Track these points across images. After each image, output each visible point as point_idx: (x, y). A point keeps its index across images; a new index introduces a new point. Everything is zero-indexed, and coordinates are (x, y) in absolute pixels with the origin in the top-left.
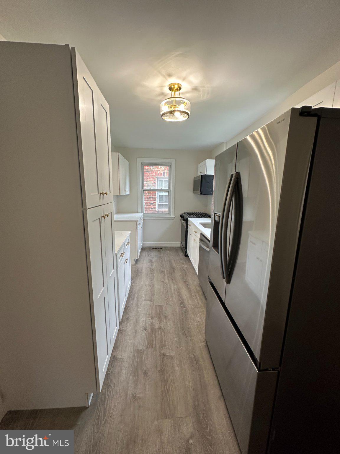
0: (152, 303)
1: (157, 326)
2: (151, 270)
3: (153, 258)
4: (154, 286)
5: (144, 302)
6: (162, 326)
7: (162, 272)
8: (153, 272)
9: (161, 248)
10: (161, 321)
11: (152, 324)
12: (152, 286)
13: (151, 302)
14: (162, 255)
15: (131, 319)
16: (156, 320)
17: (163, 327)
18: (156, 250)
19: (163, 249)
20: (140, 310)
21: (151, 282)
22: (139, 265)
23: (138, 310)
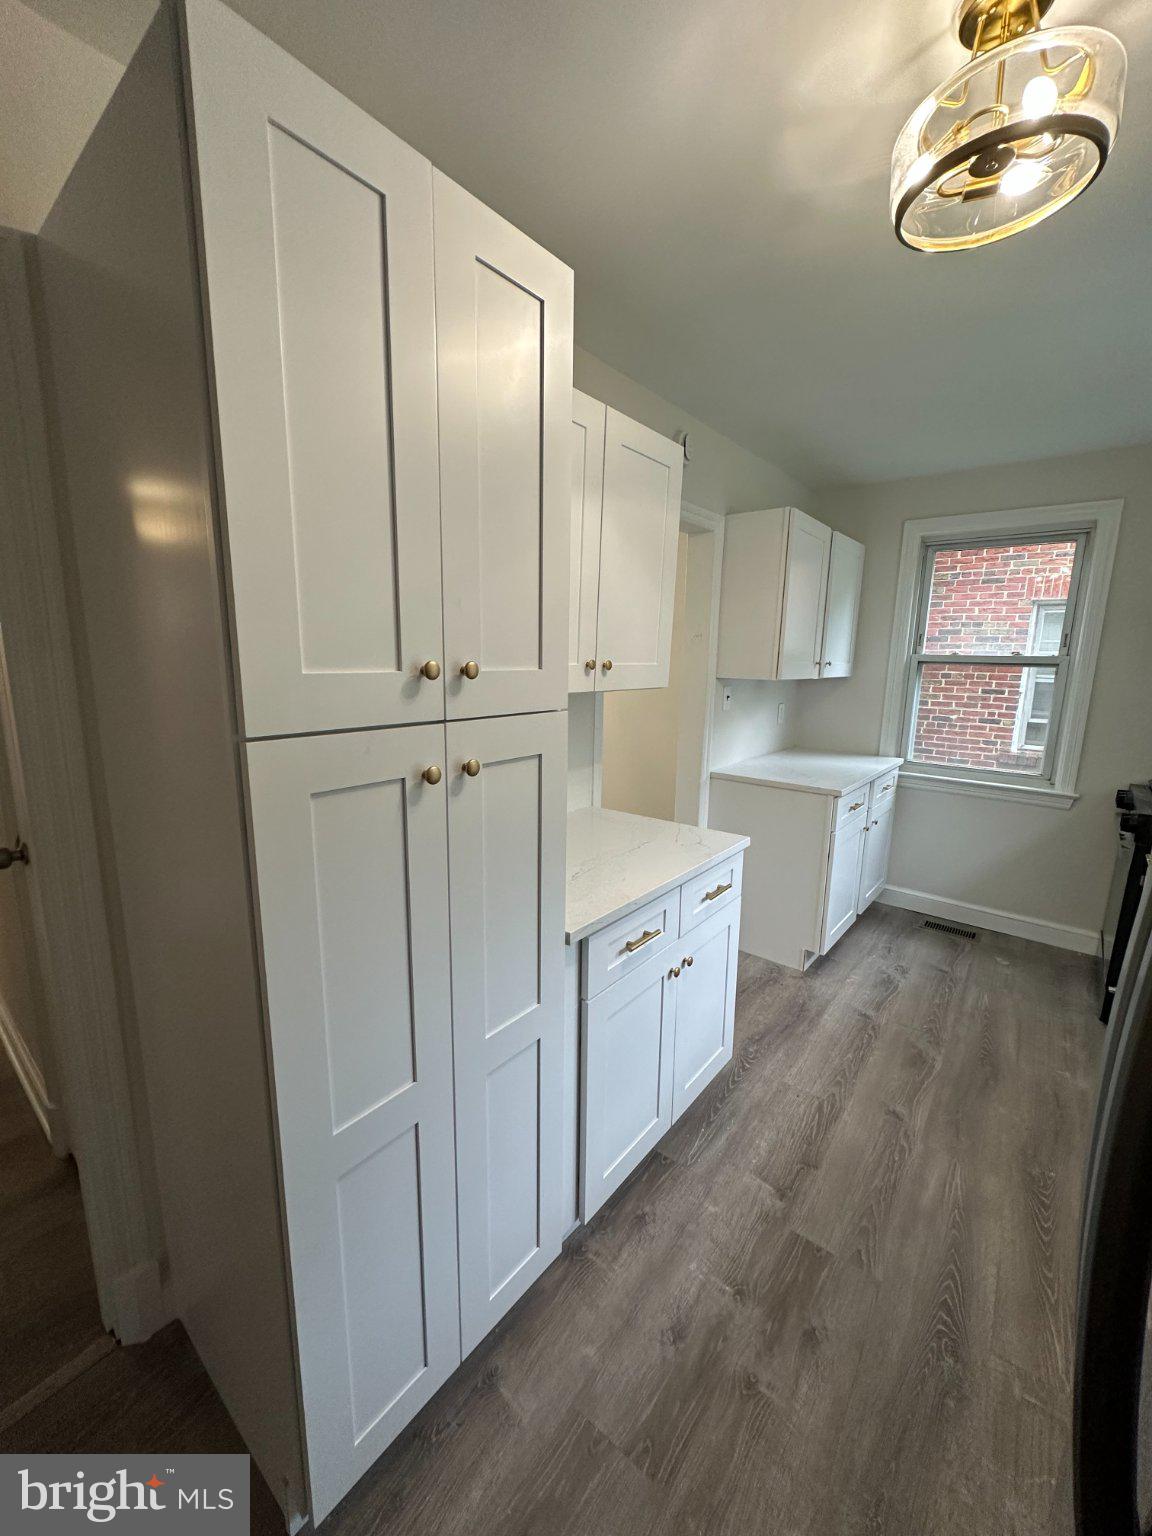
0: (779, 1204)
1: (739, 1358)
2: (865, 1029)
3: (904, 972)
4: (834, 1118)
5: (749, 1180)
6: (765, 1376)
7: (917, 1061)
8: (869, 1043)
9: (973, 936)
10: (771, 1344)
11: (718, 1329)
12: (826, 1115)
13: (782, 1197)
14: (961, 971)
15: (652, 1232)
16: (749, 1318)
17: (763, 1389)
18: (941, 933)
19: (983, 939)
20: (712, 1209)
21: (835, 1090)
22: (822, 986)
23: (701, 1204)
